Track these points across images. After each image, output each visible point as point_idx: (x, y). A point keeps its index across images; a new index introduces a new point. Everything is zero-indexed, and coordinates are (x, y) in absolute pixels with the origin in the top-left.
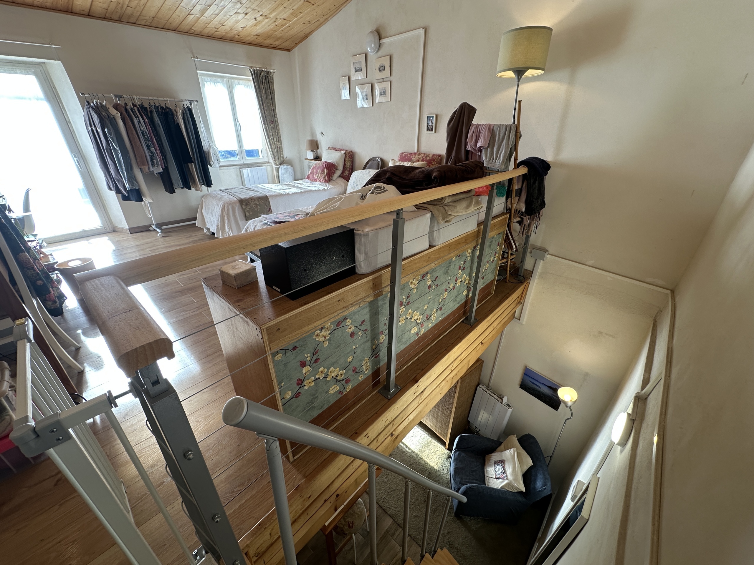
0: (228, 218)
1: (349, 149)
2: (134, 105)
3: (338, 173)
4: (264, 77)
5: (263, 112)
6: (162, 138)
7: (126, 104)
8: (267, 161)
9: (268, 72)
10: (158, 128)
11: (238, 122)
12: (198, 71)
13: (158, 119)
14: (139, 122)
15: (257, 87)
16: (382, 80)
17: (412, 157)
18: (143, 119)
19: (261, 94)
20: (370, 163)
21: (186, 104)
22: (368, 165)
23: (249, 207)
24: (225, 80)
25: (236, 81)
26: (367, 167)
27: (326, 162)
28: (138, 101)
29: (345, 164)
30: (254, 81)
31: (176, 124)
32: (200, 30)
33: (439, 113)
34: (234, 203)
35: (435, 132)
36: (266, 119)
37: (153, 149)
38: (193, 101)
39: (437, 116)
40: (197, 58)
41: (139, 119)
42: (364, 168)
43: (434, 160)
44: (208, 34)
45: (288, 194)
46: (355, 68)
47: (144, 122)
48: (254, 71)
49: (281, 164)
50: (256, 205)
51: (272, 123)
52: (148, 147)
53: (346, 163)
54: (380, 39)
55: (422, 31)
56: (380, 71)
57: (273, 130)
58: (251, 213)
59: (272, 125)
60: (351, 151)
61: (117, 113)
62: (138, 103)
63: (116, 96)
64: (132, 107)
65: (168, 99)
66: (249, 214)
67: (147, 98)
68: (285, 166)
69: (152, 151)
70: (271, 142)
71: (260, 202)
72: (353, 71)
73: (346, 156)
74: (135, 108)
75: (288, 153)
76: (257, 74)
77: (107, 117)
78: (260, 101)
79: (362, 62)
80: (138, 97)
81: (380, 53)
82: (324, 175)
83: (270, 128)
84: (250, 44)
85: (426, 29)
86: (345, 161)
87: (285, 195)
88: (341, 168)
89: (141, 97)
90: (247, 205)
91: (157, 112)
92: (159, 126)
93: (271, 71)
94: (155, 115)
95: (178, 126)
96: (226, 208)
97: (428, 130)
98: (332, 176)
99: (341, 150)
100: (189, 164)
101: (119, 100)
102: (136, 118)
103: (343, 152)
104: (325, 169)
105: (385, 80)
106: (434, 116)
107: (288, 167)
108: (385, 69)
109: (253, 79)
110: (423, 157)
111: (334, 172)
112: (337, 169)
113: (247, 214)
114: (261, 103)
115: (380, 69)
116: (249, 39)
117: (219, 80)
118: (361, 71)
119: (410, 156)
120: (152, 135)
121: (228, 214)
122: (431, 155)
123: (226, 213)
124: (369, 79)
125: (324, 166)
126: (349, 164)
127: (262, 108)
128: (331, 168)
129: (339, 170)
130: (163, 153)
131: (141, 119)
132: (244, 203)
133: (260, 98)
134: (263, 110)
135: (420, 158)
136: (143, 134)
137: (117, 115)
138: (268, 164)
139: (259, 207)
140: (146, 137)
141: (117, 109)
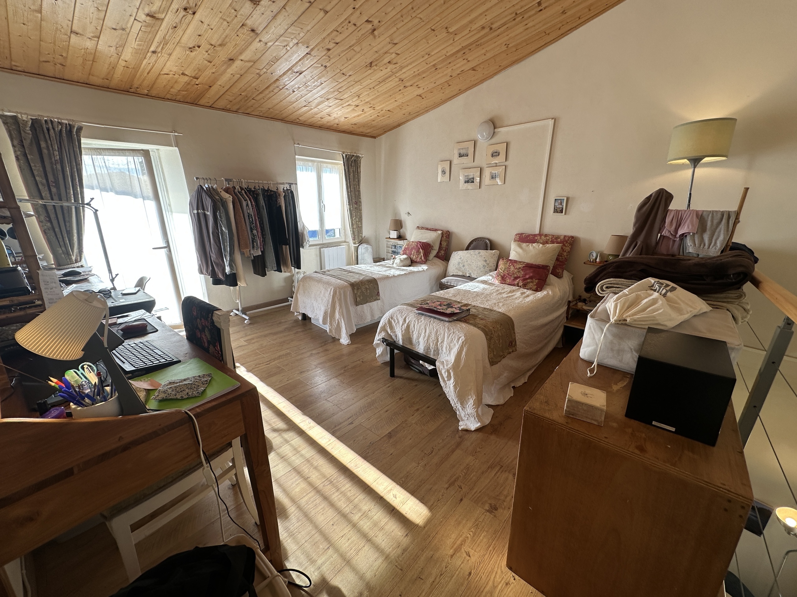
0: (340, 304)
1: (445, 229)
2: (242, 189)
3: (434, 253)
4: (353, 161)
5: (350, 193)
6: (264, 220)
7: (234, 188)
8: (343, 240)
9: (358, 156)
10: (261, 210)
11: (322, 203)
12: (297, 157)
13: (263, 202)
14: (247, 205)
15: (347, 170)
16: (495, 165)
17: (536, 238)
18: (251, 202)
19: (349, 177)
20: (474, 243)
21: (287, 187)
22: (472, 246)
23: (360, 291)
24: (315, 164)
25: (325, 165)
26: (470, 248)
27: (420, 242)
28: (245, 184)
29: (441, 244)
30: (344, 165)
31: (278, 206)
32: (305, 120)
33: (570, 196)
34: (346, 287)
35: (565, 214)
36: (352, 200)
37: (255, 232)
38: (293, 184)
39: (568, 199)
40: (298, 144)
41: (247, 202)
42: (467, 249)
43: (567, 242)
44: (310, 123)
45: (394, 276)
46: (460, 154)
47: (252, 205)
48: (346, 156)
49: (361, 242)
50: (366, 289)
51: (356, 204)
52: (252, 230)
53: (443, 243)
54: (495, 128)
55: (551, 122)
56: (492, 156)
57: (356, 211)
58: (361, 298)
59: (356, 206)
60: (448, 231)
61: (229, 197)
62: (244, 186)
63: (226, 180)
64: (240, 190)
65: (272, 183)
66: (360, 298)
67: (253, 181)
68: (366, 245)
69: (253, 234)
70: (354, 222)
71: (370, 286)
72: (457, 155)
73: (442, 236)
74: (243, 191)
75: (366, 232)
76: (348, 159)
77: (220, 200)
78: (348, 183)
79: (469, 149)
80: (246, 181)
81: (494, 141)
82: (420, 256)
83: (354, 209)
84: (344, 132)
85: (555, 120)
86: (441, 241)
87: (392, 277)
88: (436, 247)
89: (249, 181)
90: (358, 289)
91: (263, 195)
92: (264, 208)
93: (360, 155)
94: (261, 198)
95: (280, 207)
96: (338, 293)
97: (556, 211)
98: (428, 256)
99: (436, 230)
100: (284, 246)
101: (229, 184)
102: (245, 201)
103: (440, 232)
104: (421, 250)
105: (498, 165)
106: (565, 199)
107: (369, 246)
108: (499, 155)
109: (344, 163)
110: (552, 238)
111: (430, 253)
112: (433, 249)
113: (358, 299)
114: (349, 185)
115: (492, 154)
116: (345, 128)
117: (310, 164)
118: (468, 156)
119: (534, 238)
120: (257, 218)
121: (340, 300)
122: (562, 237)
123: (337, 298)
124: (476, 163)
125: (419, 246)
126: (445, 244)
127: (349, 189)
128: (426, 247)
129: (435, 250)
130: (263, 235)
131: (249, 202)
132: (355, 288)
133: (348, 181)
134: (349, 191)
135: (548, 240)
136: (249, 216)
137: (229, 198)
138: (346, 244)
139: (368, 291)
140: (251, 219)
141: (227, 192)
